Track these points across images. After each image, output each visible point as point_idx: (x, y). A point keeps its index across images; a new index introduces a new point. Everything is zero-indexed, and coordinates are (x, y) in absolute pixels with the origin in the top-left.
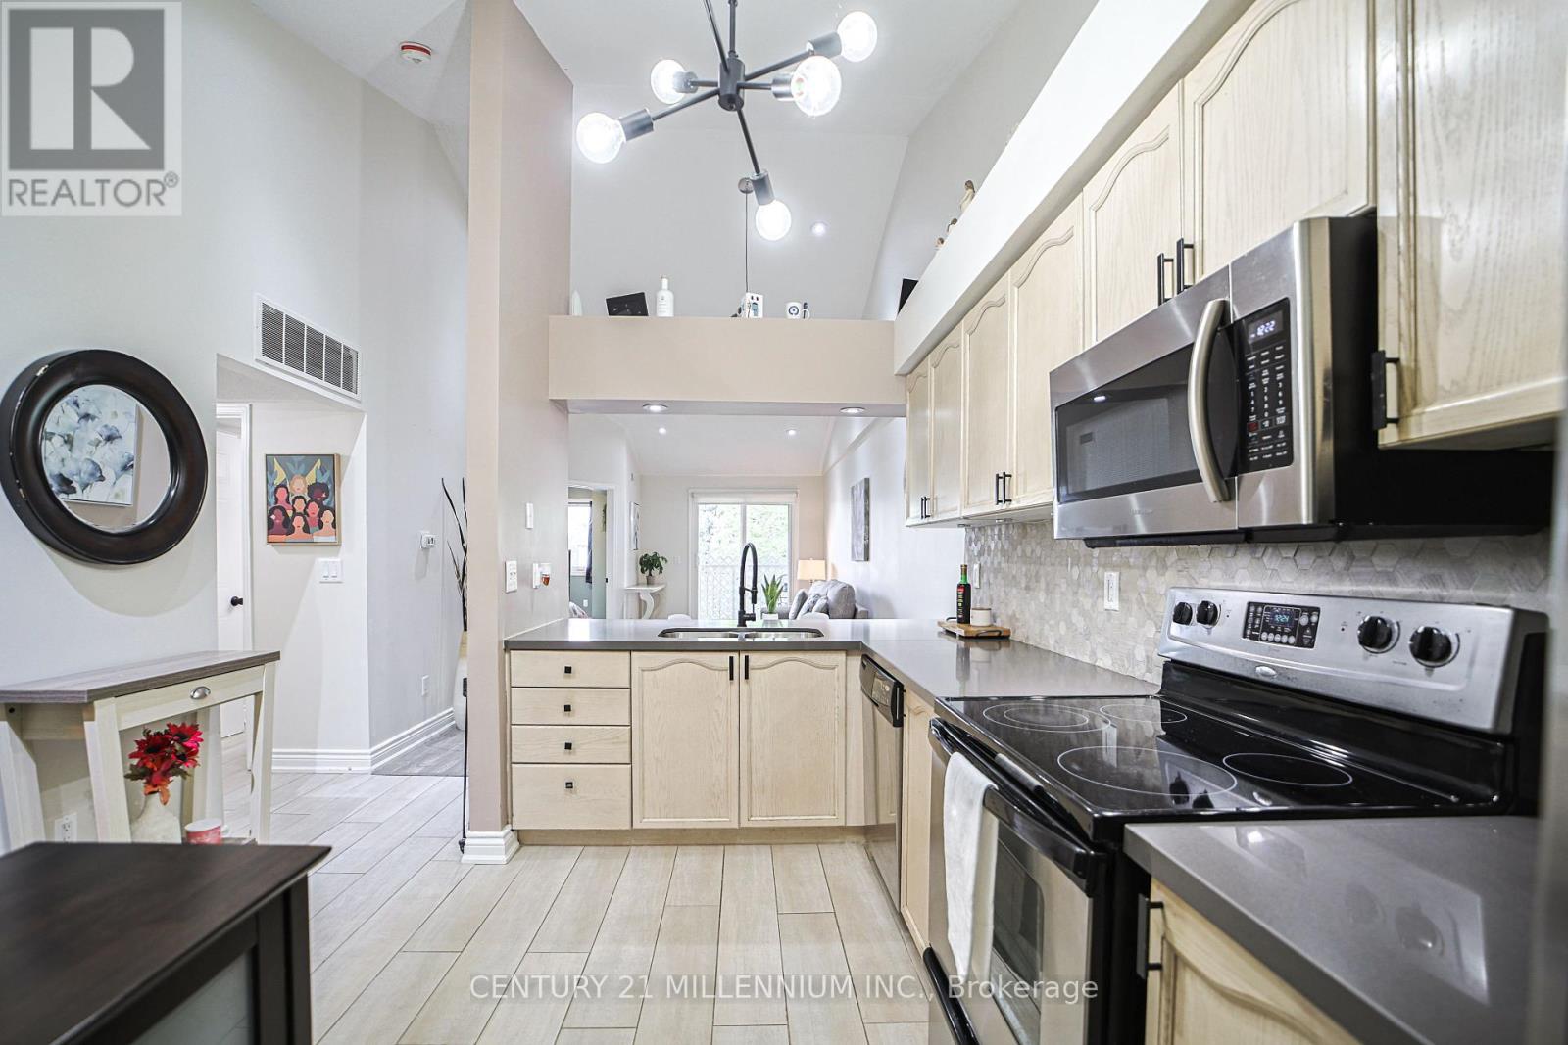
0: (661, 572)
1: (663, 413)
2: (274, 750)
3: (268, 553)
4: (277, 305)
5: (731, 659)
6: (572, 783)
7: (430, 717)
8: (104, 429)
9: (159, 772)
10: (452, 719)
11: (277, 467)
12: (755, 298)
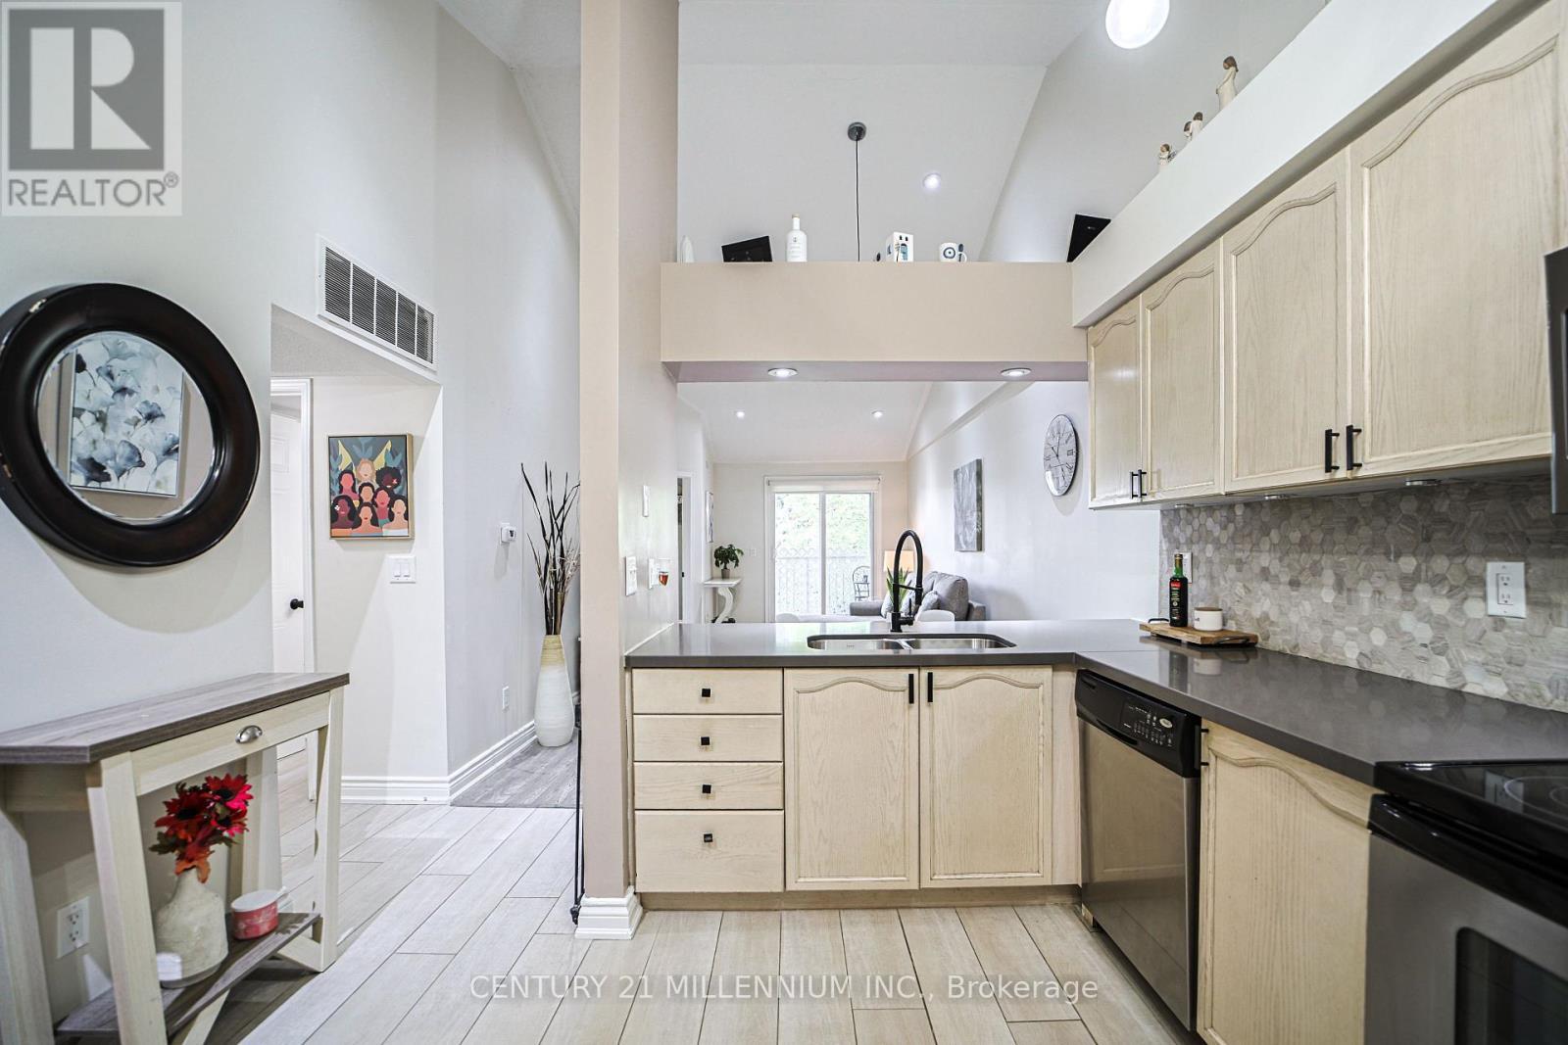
0: (737, 565)
1: (790, 378)
2: (343, 778)
3: (331, 549)
4: (344, 251)
5: (911, 677)
6: (710, 835)
7: (511, 733)
8: (144, 406)
9: (195, 844)
10: (534, 733)
11: (342, 450)
12: (904, 239)
